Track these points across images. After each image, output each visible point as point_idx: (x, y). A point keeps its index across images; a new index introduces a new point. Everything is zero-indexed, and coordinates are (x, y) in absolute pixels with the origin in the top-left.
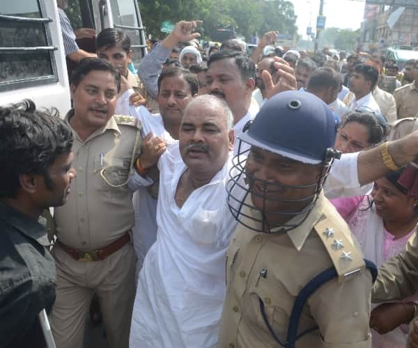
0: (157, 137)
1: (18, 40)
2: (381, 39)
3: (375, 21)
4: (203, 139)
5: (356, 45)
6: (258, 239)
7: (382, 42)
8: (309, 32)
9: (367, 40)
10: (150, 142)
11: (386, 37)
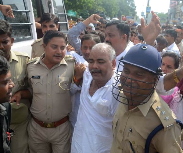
0: (81, 64)
1: (17, 20)
2: (178, 18)
3: (175, 9)
4: (98, 67)
5: (166, 21)
6: (127, 114)
7: (179, 19)
9: (171, 18)
10: (79, 66)
11: (181, 17)
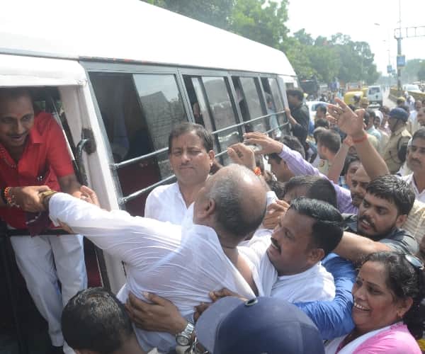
8: (389, 69)
